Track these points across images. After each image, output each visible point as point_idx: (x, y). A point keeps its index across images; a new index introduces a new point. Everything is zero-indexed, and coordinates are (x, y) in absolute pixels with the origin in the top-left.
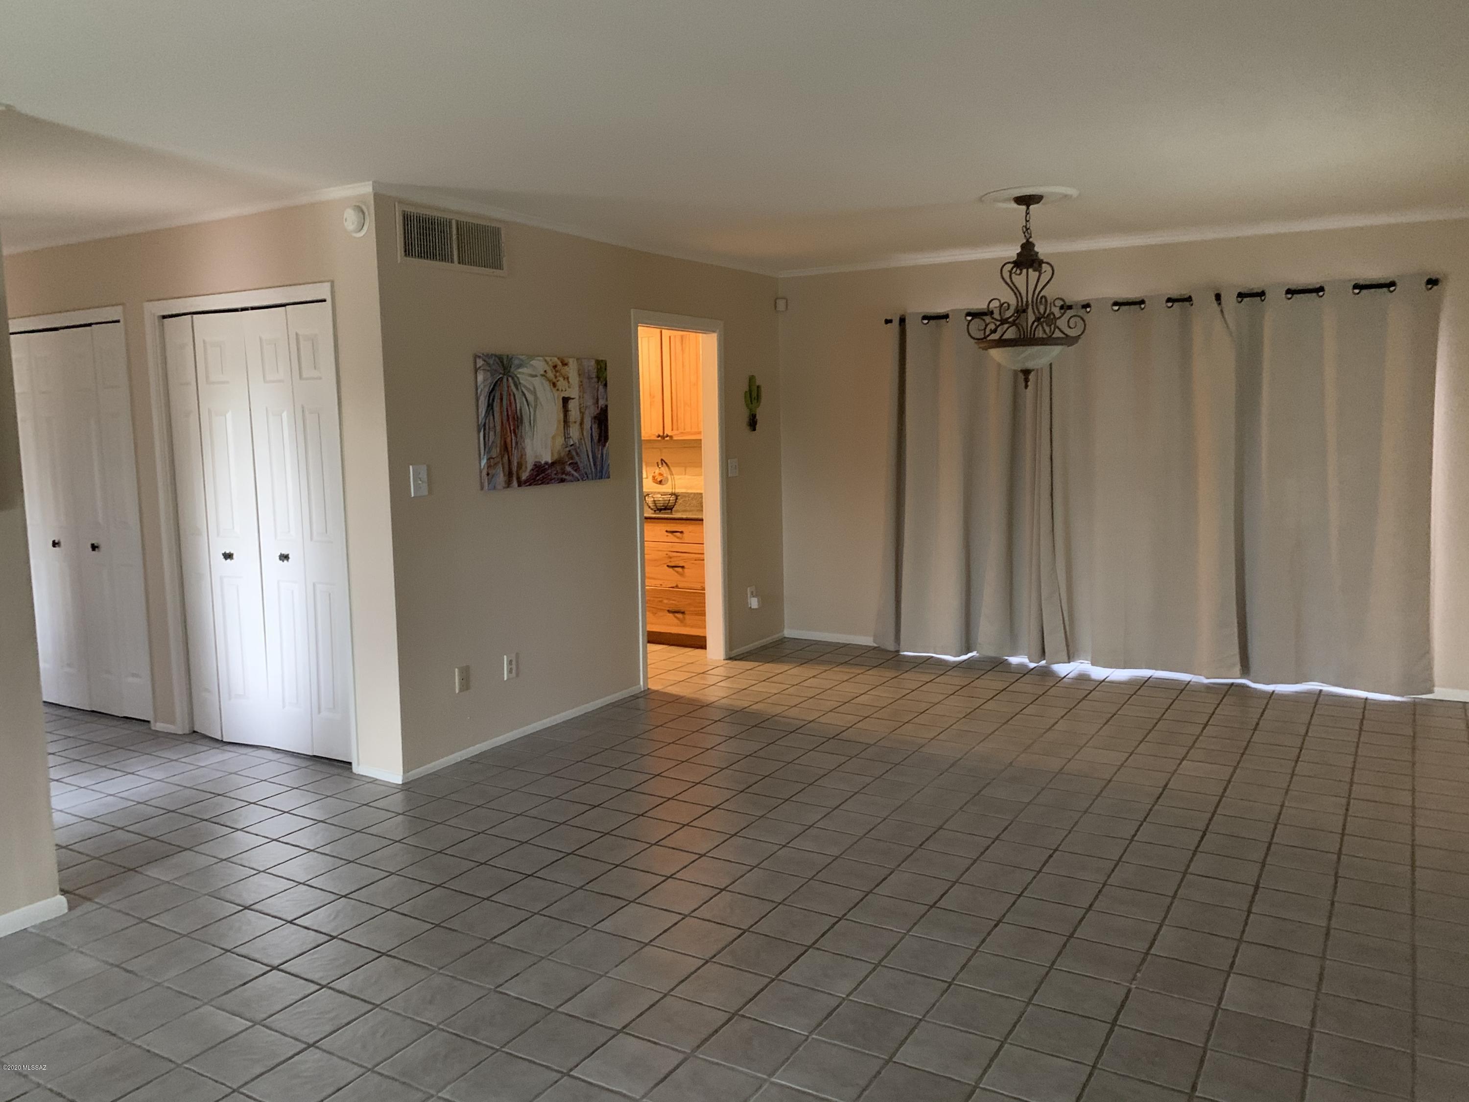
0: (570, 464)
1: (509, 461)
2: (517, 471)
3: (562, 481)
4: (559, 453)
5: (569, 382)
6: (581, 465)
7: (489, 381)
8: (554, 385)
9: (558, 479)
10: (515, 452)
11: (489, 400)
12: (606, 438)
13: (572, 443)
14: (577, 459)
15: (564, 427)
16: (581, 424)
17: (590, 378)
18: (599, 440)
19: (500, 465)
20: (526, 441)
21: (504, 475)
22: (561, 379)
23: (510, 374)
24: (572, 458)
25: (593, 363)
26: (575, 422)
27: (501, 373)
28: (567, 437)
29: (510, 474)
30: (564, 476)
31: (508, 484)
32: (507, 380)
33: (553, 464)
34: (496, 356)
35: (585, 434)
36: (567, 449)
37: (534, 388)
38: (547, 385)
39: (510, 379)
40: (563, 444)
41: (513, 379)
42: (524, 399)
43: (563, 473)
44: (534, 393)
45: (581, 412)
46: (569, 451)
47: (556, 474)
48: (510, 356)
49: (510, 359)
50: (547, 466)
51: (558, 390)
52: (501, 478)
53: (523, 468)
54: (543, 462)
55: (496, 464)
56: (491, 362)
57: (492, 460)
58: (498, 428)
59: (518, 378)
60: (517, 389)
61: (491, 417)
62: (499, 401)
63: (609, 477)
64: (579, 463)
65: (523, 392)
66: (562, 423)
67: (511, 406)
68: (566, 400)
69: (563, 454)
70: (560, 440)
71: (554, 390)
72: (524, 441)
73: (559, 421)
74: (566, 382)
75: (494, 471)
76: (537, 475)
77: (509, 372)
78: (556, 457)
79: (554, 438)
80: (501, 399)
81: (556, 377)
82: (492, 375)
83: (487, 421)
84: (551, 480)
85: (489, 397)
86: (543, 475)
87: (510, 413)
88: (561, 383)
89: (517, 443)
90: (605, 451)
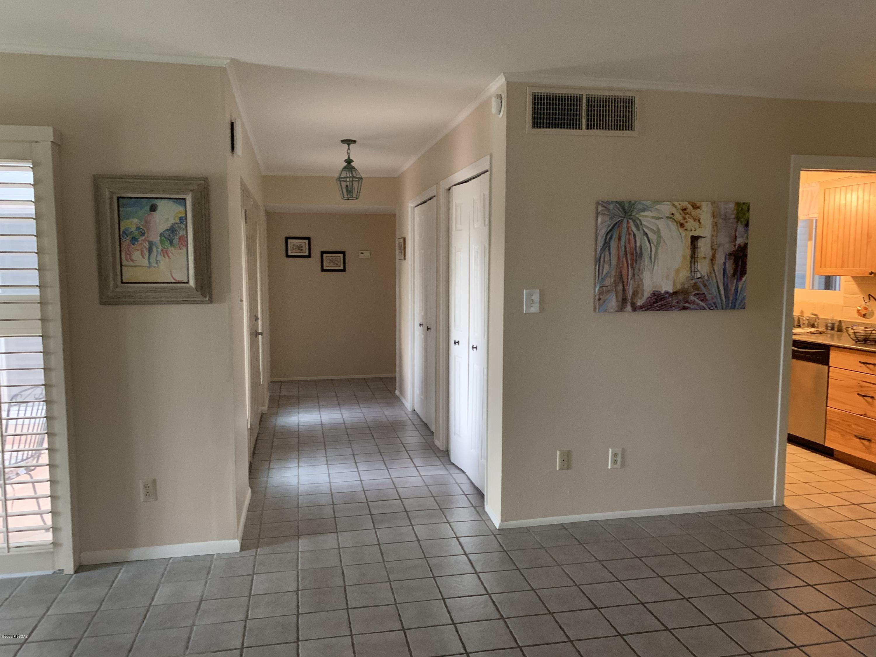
0: (695, 295)
1: (624, 290)
2: (632, 299)
3: (684, 308)
4: (683, 284)
5: (700, 223)
6: (708, 296)
7: (608, 222)
8: (682, 225)
9: (679, 307)
10: (631, 282)
11: (606, 239)
12: (743, 273)
13: (699, 276)
14: (704, 290)
15: (691, 262)
16: (713, 259)
17: (726, 219)
18: (734, 275)
19: (614, 293)
20: (644, 273)
21: (617, 301)
22: (691, 220)
23: (631, 217)
24: (698, 289)
25: (732, 206)
26: (705, 258)
27: (621, 217)
28: (693, 270)
29: (624, 301)
30: (687, 305)
31: (622, 307)
32: (628, 221)
33: (675, 293)
34: (617, 202)
35: (716, 268)
36: (694, 281)
37: (658, 229)
38: (673, 226)
39: (631, 221)
40: (688, 277)
41: (634, 221)
42: (645, 238)
43: (687, 302)
44: (658, 232)
45: (712, 249)
46: (695, 283)
47: (677, 302)
48: (633, 202)
49: (632, 205)
50: (667, 295)
51: (686, 230)
52: (613, 302)
53: (640, 296)
54: (662, 292)
55: (609, 292)
56: (611, 207)
57: (604, 288)
58: (614, 262)
59: (640, 221)
60: (638, 229)
61: (607, 253)
62: (617, 239)
63: (744, 308)
64: (706, 293)
65: (644, 231)
66: (689, 259)
67: (629, 242)
68: (694, 240)
69: (686, 286)
70: (685, 274)
71: (681, 230)
72: (642, 273)
73: (684, 257)
74: (697, 223)
75: (606, 297)
76: (654, 303)
77: (631, 215)
78: (678, 287)
79: (677, 271)
80: (619, 239)
81: (685, 219)
82: (611, 218)
83: (602, 256)
84: (671, 307)
85: (606, 236)
86: (662, 302)
87: (627, 250)
88: (690, 224)
89: (634, 275)
90: (740, 285)
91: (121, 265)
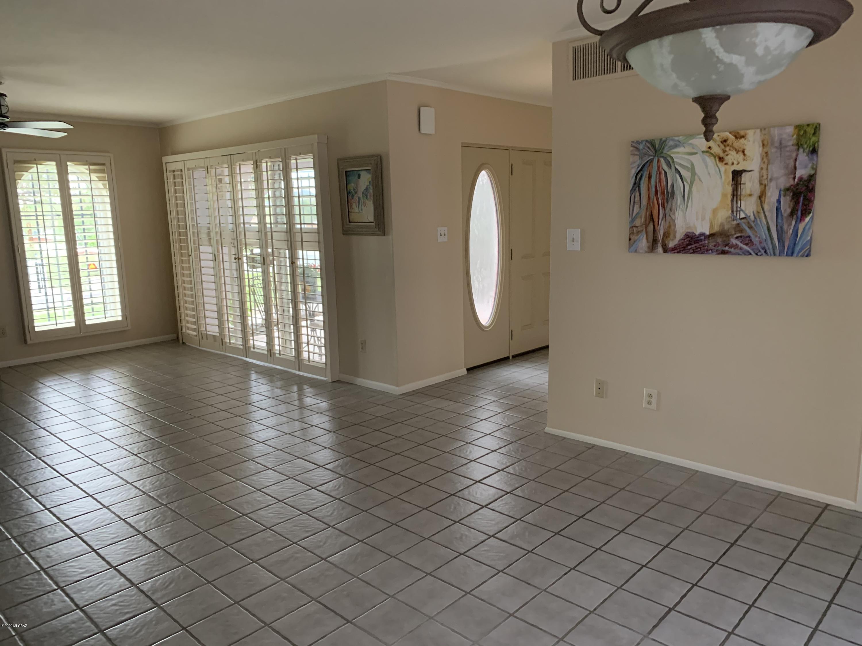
0: (737, 238)
1: (654, 230)
2: (663, 240)
3: (724, 252)
4: (722, 225)
5: (744, 155)
6: (755, 240)
8: (721, 159)
9: (717, 251)
10: (662, 223)
12: (806, 210)
13: (743, 215)
14: (749, 232)
15: (732, 201)
16: (761, 197)
17: (781, 146)
18: (792, 214)
19: (644, 232)
20: (677, 213)
21: (648, 242)
22: (733, 153)
23: (662, 155)
24: (741, 231)
25: (790, 130)
26: (750, 195)
27: (651, 156)
28: (735, 210)
29: (655, 241)
30: (727, 248)
31: (652, 248)
32: (658, 160)
33: (712, 235)
34: (647, 141)
35: (766, 207)
36: (735, 222)
37: (693, 165)
38: (710, 161)
39: (662, 160)
40: (729, 217)
41: (665, 159)
42: (678, 176)
43: (727, 245)
44: (692, 169)
45: (761, 184)
46: (738, 224)
47: (715, 246)
48: (664, 139)
49: (663, 142)
50: (703, 237)
51: (726, 164)
52: (643, 243)
53: (671, 236)
54: (697, 234)
55: (638, 232)
56: (641, 147)
57: (635, 229)
58: (644, 202)
59: (672, 158)
60: (670, 167)
61: (637, 194)
62: (647, 179)
63: (808, 256)
64: (753, 237)
65: (677, 170)
66: (730, 197)
67: (660, 182)
68: (737, 175)
69: (726, 228)
70: (724, 214)
71: (720, 165)
72: (674, 214)
73: (724, 195)
74: (741, 154)
75: (636, 238)
76: (687, 245)
78: (716, 229)
79: (715, 211)
80: (650, 177)
81: (724, 151)
84: (707, 250)
86: (697, 245)
87: (658, 189)
88: (732, 156)
89: (665, 215)
90: (801, 226)
91: (349, 211)
